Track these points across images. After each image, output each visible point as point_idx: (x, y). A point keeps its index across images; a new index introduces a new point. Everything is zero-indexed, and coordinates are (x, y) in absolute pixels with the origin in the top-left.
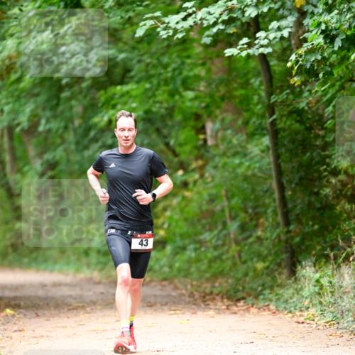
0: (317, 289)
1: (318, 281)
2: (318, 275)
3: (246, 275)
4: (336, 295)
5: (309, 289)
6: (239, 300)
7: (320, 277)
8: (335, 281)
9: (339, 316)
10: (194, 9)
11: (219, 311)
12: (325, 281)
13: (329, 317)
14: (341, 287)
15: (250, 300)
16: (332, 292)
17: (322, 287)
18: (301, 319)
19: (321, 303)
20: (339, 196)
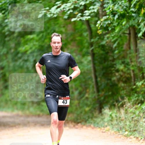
0: (110, 118)
1: (111, 115)
2: (110, 113)
3: (81, 113)
4: (118, 121)
5: (107, 118)
6: (78, 123)
7: (112, 114)
8: (118, 115)
9: (119, 129)
10: (60, 4)
11: (70, 127)
12: (114, 115)
13: (115, 130)
14: (120, 117)
15: (83, 123)
16: (117, 120)
17: (112, 118)
18: (104, 131)
19: (112, 124)
20: (119, 80)
